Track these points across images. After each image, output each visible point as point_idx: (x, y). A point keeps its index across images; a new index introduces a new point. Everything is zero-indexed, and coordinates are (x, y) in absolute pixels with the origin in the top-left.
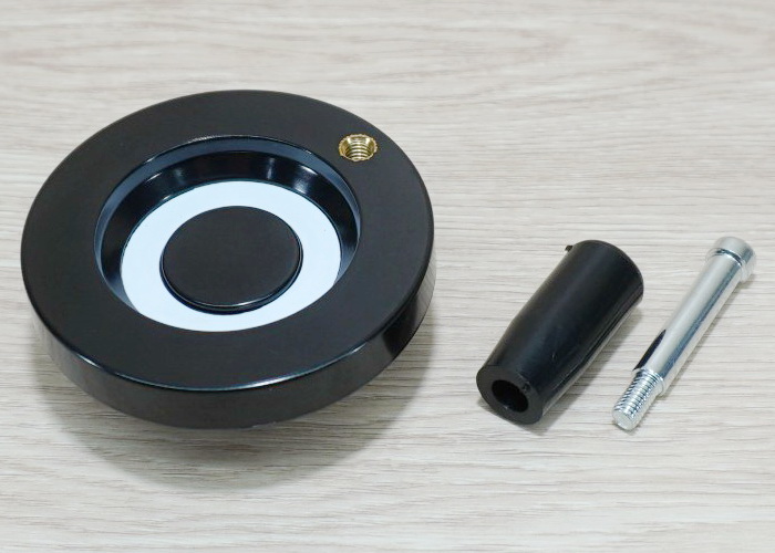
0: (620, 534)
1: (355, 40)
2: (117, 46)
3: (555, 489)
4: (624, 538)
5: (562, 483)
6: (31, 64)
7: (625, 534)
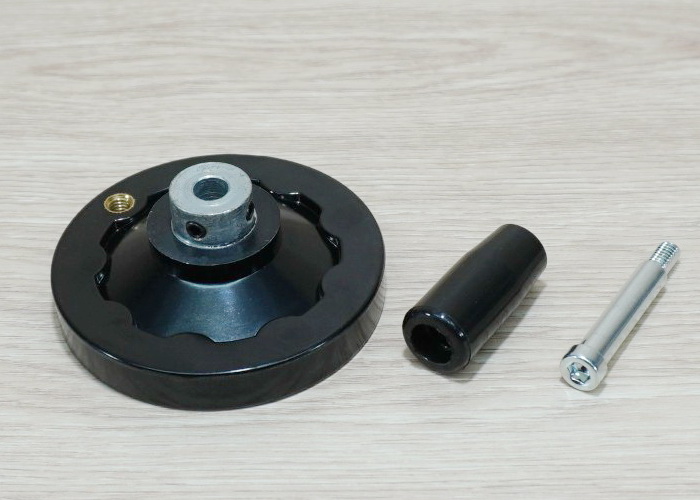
0: (559, 408)
1: (322, 50)
2: (126, 59)
3: (502, 376)
4: (561, 411)
5: (507, 372)
6: (55, 75)
7: (562, 408)
